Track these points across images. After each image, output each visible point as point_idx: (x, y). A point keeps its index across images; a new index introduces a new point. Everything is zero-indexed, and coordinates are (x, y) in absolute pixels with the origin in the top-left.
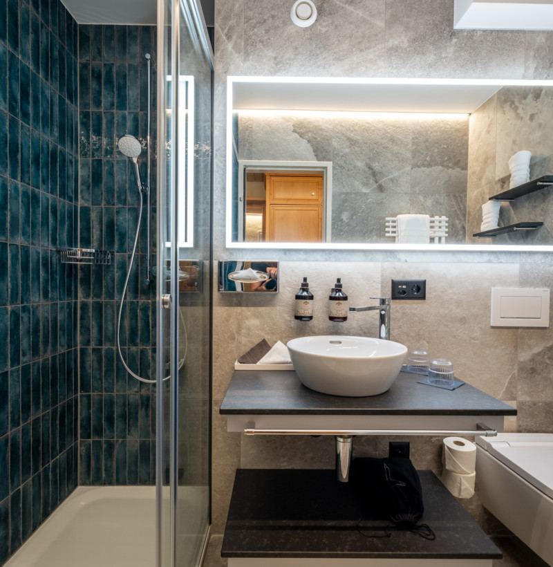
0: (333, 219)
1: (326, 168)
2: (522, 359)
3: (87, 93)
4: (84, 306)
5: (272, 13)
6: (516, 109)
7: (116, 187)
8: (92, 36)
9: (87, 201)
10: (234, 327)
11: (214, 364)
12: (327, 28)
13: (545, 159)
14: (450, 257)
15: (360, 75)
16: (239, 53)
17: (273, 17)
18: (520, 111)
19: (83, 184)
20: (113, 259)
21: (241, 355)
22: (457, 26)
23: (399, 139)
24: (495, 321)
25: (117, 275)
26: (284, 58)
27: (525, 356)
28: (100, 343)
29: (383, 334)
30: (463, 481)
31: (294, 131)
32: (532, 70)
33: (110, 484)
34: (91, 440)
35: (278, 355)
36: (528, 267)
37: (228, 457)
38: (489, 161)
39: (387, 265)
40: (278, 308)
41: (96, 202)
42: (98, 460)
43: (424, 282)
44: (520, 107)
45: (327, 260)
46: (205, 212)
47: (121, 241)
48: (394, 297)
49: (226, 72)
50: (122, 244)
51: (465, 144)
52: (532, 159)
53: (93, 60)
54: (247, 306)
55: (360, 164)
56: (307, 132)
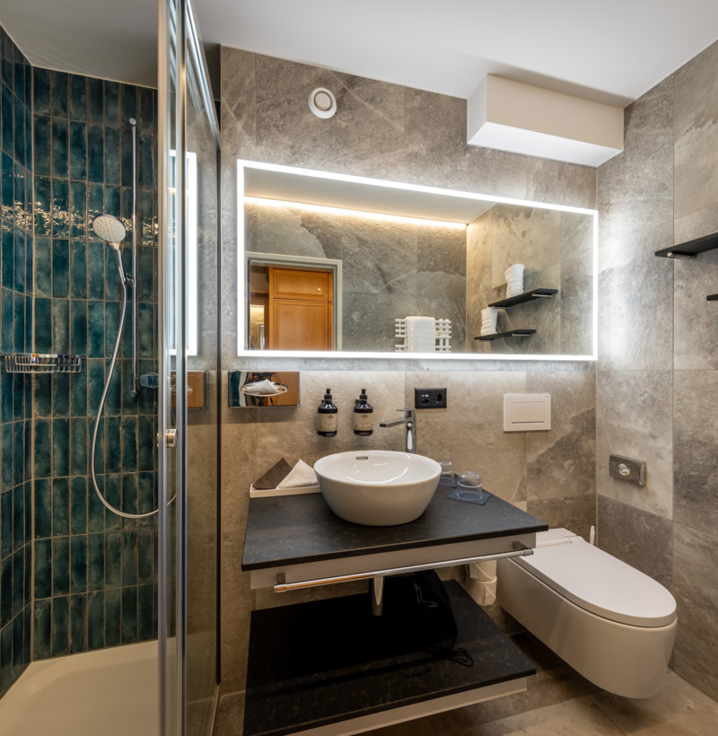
0: (344, 319)
1: (336, 266)
2: (530, 461)
3: (46, 153)
4: (41, 427)
5: (288, 96)
6: (509, 225)
7: (88, 276)
8: (53, 85)
9: (45, 291)
10: (247, 447)
11: (222, 491)
12: (347, 124)
13: (536, 273)
14: (468, 366)
15: (381, 177)
16: (251, 135)
17: (289, 101)
18: (513, 227)
19: (40, 269)
20: (84, 365)
21: (257, 479)
22: (470, 142)
23: (406, 242)
24: (508, 426)
25: (89, 386)
26: (303, 148)
27: (532, 458)
28: (65, 471)
29: (410, 446)
30: (487, 588)
31: (303, 225)
32: (532, 192)
33: (80, 650)
34: (51, 599)
35: (300, 477)
36: (533, 374)
37: (241, 598)
38: (486, 270)
39: (410, 373)
40: (298, 423)
41: (59, 293)
42: (61, 620)
43: (445, 390)
44: (513, 223)
45: (350, 369)
46: (210, 313)
47: (96, 342)
48: (418, 406)
49: (235, 155)
50: (97, 347)
51: (464, 253)
52: (525, 272)
53: (55, 114)
54: (263, 421)
55: (369, 264)
56: (316, 228)
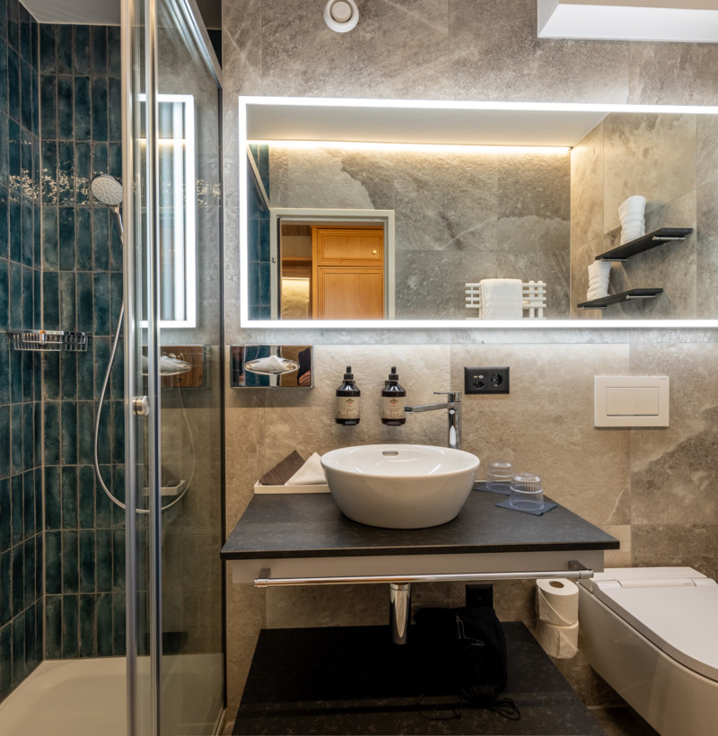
0: (397, 286)
1: (386, 218)
2: (635, 470)
3: (53, 117)
4: (51, 410)
5: (300, 13)
6: (626, 141)
7: (94, 245)
8: (58, 41)
9: (52, 264)
10: (254, 436)
11: (227, 486)
12: (373, 34)
13: (662, 207)
14: (539, 337)
15: (417, 97)
16: (256, 65)
17: (301, 18)
18: (632, 144)
19: (47, 241)
20: (90, 344)
21: (265, 473)
22: (542, 34)
23: (481, 180)
24: (601, 420)
25: (96, 366)
26: (317, 73)
27: (639, 465)
28: (73, 459)
30: (562, 635)
31: (344, 169)
32: (639, 92)
33: (90, 655)
34: (61, 596)
35: (310, 474)
36: (640, 348)
37: (249, 613)
38: (596, 209)
39: (458, 348)
40: (314, 408)
41: (66, 266)
42: (71, 622)
43: (507, 371)
44: (632, 139)
45: (378, 343)
46: (212, 279)
47: (102, 318)
48: (468, 392)
49: (239, 91)
50: (103, 323)
51: (566, 187)
52: (647, 206)
53: (61, 72)
54: (272, 406)
55: (431, 213)
56: (361, 171)
